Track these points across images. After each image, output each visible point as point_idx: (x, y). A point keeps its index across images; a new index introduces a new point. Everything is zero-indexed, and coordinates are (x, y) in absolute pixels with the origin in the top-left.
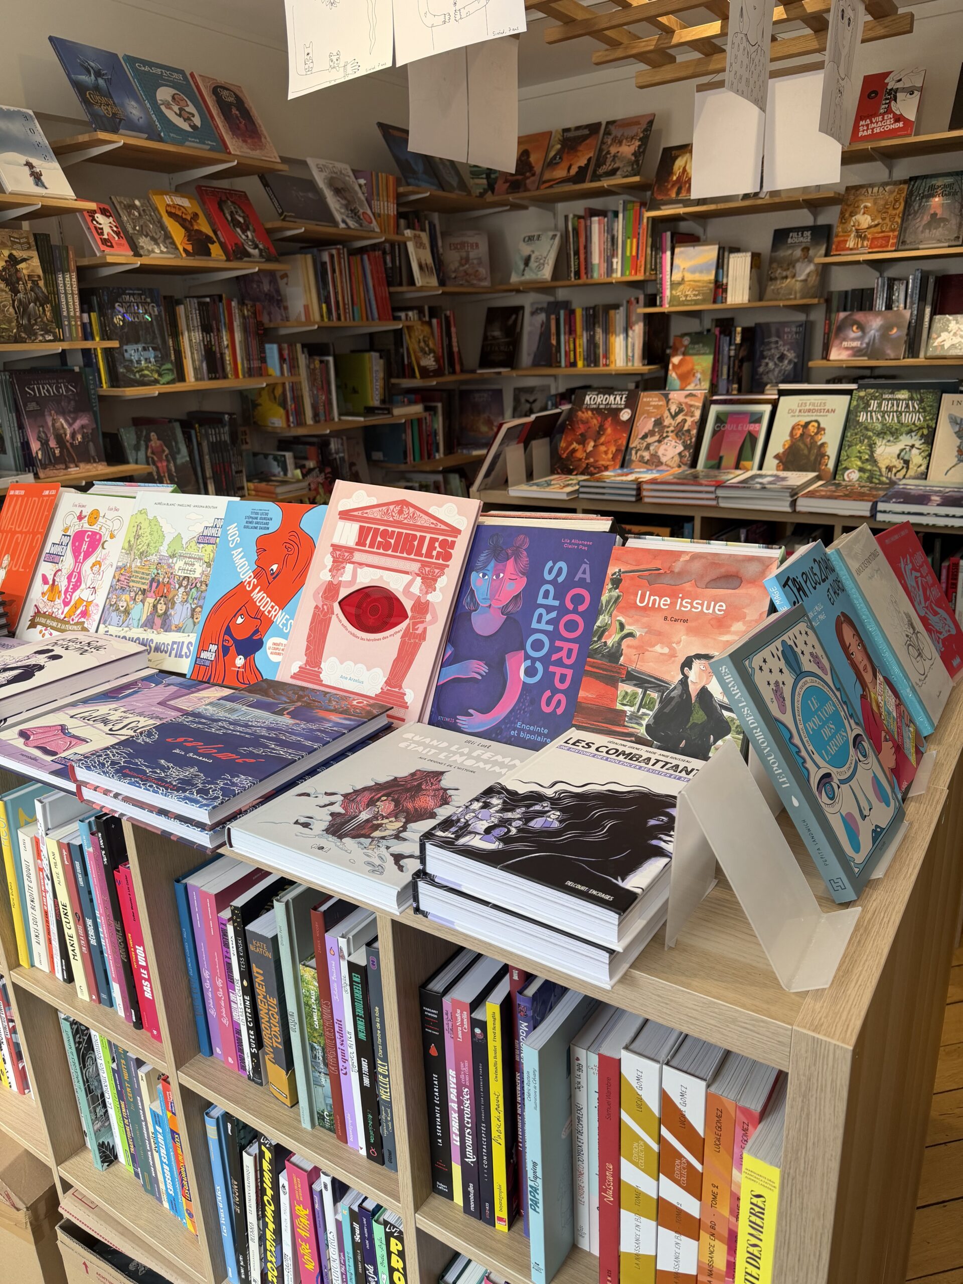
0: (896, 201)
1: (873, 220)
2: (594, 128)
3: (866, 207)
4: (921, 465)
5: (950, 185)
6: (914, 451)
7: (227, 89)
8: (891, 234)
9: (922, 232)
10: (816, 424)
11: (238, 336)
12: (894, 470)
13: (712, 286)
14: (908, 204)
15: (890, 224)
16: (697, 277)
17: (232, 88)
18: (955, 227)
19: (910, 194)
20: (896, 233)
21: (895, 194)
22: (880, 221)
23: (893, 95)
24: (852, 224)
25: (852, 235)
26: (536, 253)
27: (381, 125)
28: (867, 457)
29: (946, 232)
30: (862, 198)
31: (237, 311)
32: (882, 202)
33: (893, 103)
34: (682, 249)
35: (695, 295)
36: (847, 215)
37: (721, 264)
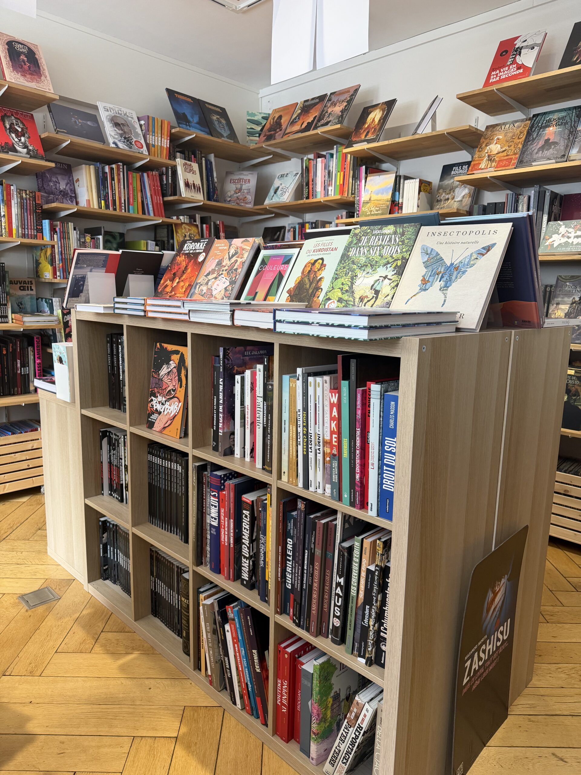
0: (521, 133)
1: (501, 148)
2: (322, 98)
3: (498, 139)
4: (388, 295)
5: (563, 118)
6: (387, 281)
7: (22, 44)
8: (513, 157)
9: (537, 153)
10: (320, 261)
11: (15, 210)
12: (366, 300)
13: (389, 203)
14: (529, 134)
15: (513, 149)
16: (379, 197)
17: (26, 43)
18: (562, 148)
19: (532, 126)
20: (517, 156)
21: (521, 128)
22: (507, 148)
23: (518, 51)
24: (486, 151)
25: (485, 159)
26: (283, 185)
27: (168, 90)
28: (347, 288)
29: (556, 152)
30: (497, 132)
31: (15, 193)
32: (510, 135)
33: (518, 57)
34: (372, 178)
35: (377, 211)
36: (484, 145)
37: (397, 188)
